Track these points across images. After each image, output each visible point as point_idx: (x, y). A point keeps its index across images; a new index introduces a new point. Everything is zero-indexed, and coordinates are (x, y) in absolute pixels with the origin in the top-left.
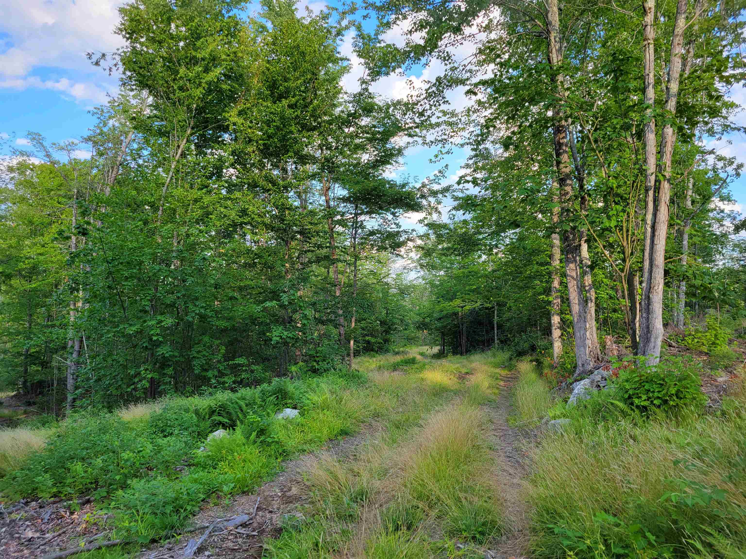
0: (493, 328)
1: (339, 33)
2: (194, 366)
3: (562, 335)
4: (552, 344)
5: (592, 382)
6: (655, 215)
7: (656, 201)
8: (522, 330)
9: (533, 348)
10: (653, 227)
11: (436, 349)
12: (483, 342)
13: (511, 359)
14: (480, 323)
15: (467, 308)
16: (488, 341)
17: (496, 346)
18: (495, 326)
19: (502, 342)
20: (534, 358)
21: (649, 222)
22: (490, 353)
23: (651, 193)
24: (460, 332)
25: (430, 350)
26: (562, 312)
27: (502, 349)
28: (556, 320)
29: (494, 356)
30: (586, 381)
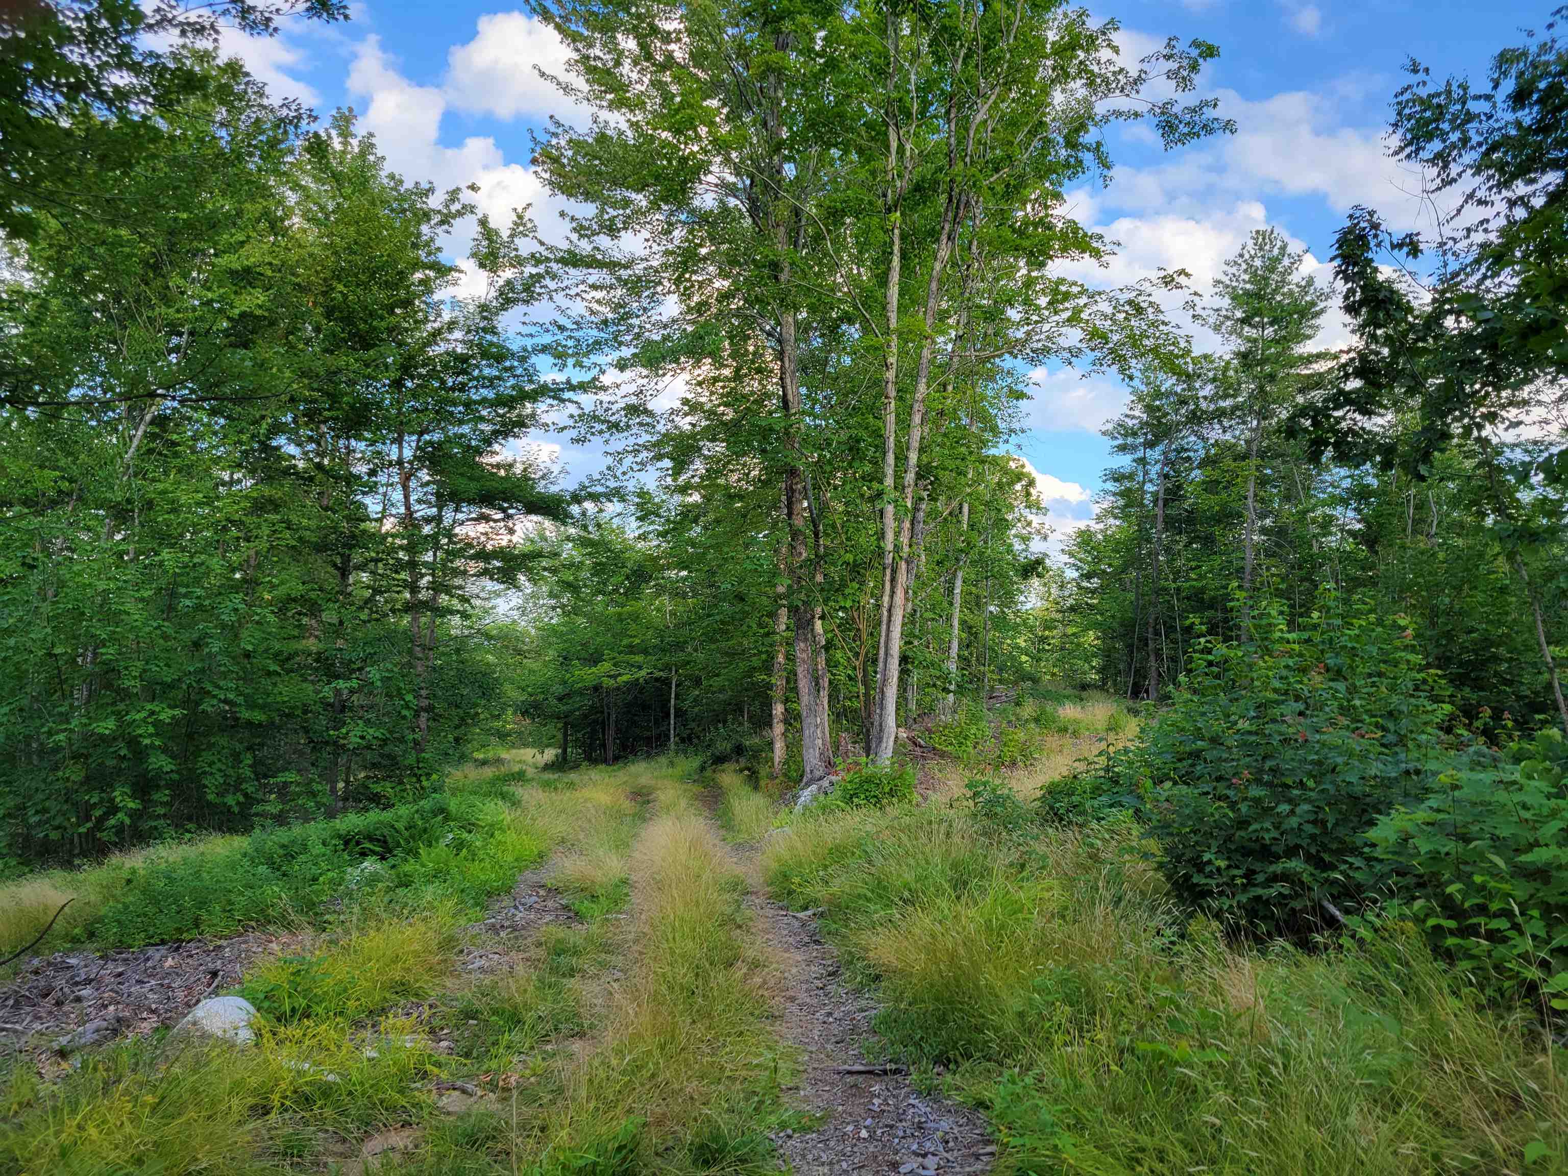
0: (668, 715)
1: (445, 220)
2: (205, 786)
3: (787, 730)
4: (771, 744)
5: (819, 789)
6: (892, 596)
7: (893, 580)
8: (719, 718)
9: (739, 750)
10: (889, 611)
11: (550, 754)
12: (648, 741)
13: (703, 769)
14: (645, 707)
15: (625, 678)
16: (658, 738)
17: (673, 747)
18: (672, 711)
19: (683, 740)
20: (743, 765)
21: (886, 604)
22: (663, 760)
23: (888, 572)
24: (603, 722)
25: (538, 756)
26: (787, 701)
27: (685, 752)
28: (778, 709)
29: (672, 764)
30: (814, 787)
